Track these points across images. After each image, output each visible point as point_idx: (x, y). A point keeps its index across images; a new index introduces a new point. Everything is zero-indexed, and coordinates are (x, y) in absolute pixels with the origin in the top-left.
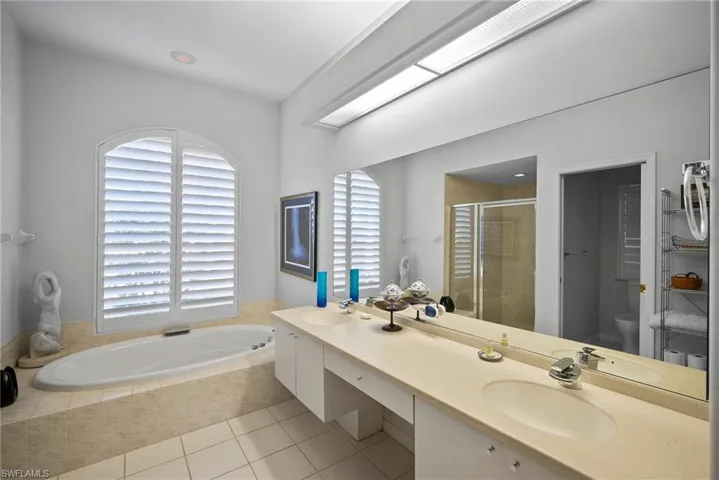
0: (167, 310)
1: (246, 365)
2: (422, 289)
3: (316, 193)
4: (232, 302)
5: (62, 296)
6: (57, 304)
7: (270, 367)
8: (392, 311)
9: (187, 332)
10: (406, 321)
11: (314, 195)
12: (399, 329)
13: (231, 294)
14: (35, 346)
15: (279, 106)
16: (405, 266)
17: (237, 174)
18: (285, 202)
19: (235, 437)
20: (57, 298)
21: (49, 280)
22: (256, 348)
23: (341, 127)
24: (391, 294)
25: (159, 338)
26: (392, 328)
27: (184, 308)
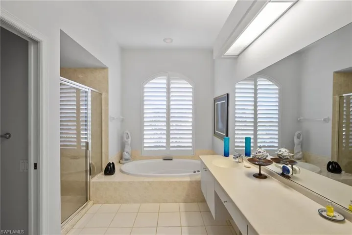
0: (165, 149)
1: (188, 179)
2: (285, 154)
3: (228, 94)
4: (191, 149)
5: (131, 140)
6: (129, 142)
7: (199, 183)
8: (260, 165)
9: (172, 159)
10: (272, 174)
11: (226, 95)
12: (265, 177)
13: (191, 145)
14: (124, 157)
15: (212, 52)
16: (298, 137)
17: (194, 89)
18: (215, 100)
19: (180, 212)
20: (129, 141)
21: (128, 134)
22: (195, 172)
23: (239, 55)
24: (259, 154)
25: (161, 160)
26: (259, 176)
27: (171, 149)
